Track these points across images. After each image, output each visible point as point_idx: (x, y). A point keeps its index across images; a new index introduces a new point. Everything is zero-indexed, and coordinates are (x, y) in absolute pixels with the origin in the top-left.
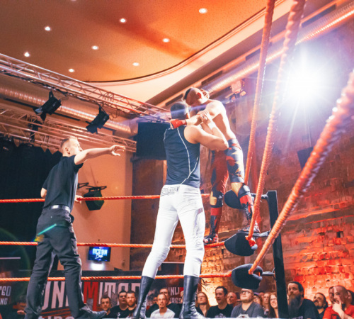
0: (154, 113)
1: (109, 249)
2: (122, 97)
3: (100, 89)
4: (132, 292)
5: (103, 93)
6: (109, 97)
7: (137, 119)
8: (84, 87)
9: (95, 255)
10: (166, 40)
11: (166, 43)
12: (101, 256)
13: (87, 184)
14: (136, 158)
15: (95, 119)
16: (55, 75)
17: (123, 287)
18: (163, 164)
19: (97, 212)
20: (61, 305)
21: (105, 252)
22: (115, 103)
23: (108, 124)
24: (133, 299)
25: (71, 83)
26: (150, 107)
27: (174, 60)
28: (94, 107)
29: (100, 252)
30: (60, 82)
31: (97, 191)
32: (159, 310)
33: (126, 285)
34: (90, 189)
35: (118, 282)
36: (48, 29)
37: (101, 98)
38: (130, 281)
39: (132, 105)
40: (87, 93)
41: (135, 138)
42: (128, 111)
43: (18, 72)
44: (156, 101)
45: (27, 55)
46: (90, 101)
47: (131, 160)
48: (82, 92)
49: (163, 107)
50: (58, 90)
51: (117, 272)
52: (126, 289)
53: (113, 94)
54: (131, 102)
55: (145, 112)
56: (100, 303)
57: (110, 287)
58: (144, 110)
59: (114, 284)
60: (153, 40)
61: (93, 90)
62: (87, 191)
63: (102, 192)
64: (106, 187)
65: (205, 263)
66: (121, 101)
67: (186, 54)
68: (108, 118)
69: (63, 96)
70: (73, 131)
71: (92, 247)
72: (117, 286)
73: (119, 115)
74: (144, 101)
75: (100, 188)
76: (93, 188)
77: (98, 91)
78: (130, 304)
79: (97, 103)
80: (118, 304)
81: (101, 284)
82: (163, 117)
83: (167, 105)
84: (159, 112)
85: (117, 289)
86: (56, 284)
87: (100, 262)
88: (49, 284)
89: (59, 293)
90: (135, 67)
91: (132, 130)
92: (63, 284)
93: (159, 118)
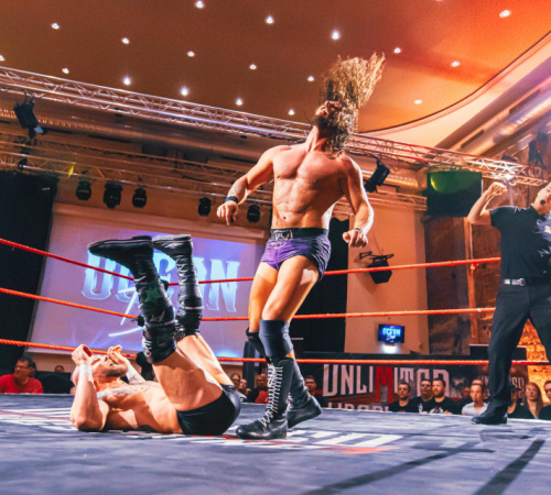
0: (446, 159)
1: (403, 329)
3: (376, 139)
4: (436, 379)
5: (380, 143)
6: (387, 147)
7: (425, 168)
8: (356, 140)
9: (386, 336)
10: (455, 64)
11: (456, 68)
12: (393, 337)
13: (370, 253)
14: (428, 217)
15: (373, 176)
17: (423, 375)
18: (463, 222)
19: (383, 285)
20: (351, 392)
21: (398, 332)
22: (395, 152)
23: (387, 179)
24: (439, 388)
26: (441, 152)
27: (469, 88)
28: (369, 161)
29: (392, 332)
31: (383, 260)
32: (473, 404)
33: (427, 372)
34: (374, 259)
35: (416, 367)
36: (311, 79)
37: (378, 149)
38: (431, 367)
39: (416, 153)
40: (361, 146)
41: (424, 193)
42: (414, 161)
43: (284, 133)
44: (448, 144)
45: (291, 113)
46: (365, 155)
47: (421, 220)
48: (354, 145)
49: (459, 150)
51: (413, 355)
52: (427, 376)
53: (393, 142)
54: (415, 149)
55: (434, 160)
56: (396, 391)
57: (407, 373)
58: (433, 157)
59: (411, 370)
60: (440, 68)
61: (367, 141)
62: (371, 262)
63: (389, 261)
64: (392, 255)
65: (532, 347)
66: (402, 150)
67: (484, 76)
68: (388, 172)
71: (381, 326)
72: (415, 372)
73: (402, 167)
74: (432, 146)
75: (386, 257)
76: (378, 257)
77: (373, 142)
78: (436, 393)
79: (373, 157)
80: (419, 394)
81: (396, 369)
82: (458, 163)
83: (463, 146)
84: (453, 157)
85: (415, 377)
86: (344, 367)
87: (392, 344)
88: (336, 368)
89: (347, 378)
90: (418, 105)
91: (419, 184)
92: (351, 368)
93: (453, 164)
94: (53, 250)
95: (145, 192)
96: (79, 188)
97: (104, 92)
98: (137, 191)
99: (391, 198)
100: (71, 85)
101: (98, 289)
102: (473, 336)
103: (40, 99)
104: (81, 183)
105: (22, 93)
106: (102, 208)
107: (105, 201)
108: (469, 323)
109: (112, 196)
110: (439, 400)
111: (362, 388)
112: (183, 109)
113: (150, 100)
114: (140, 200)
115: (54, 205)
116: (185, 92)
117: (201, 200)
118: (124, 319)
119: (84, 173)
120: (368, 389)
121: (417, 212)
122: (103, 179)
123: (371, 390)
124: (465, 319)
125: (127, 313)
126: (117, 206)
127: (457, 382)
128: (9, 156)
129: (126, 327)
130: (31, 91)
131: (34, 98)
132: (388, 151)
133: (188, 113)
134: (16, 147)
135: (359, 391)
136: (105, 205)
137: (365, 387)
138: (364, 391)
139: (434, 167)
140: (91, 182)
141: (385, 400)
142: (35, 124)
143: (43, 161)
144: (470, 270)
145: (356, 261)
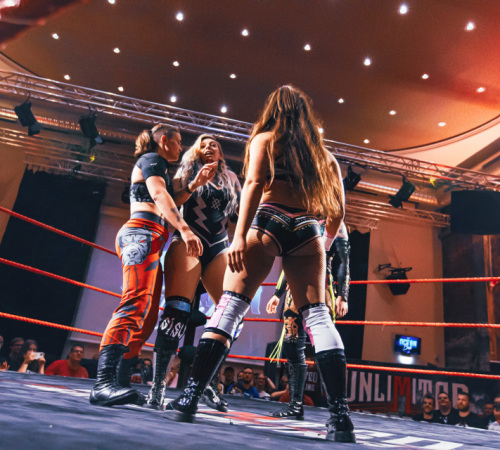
0: (470, 179)
1: (419, 341)
2: (429, 163)
3: (402, 158)
5: (407, 161)
6: (413, 166)
7: (446, 187)
8: (384, 158)
9: (402, 347)
10: (481, 90)
11: (481, 93)
12: (410, 348)
13: (389, 265)
15: (401, 190)
16: (353, 149)
17: (441, 388)
18: (482, 239)
19: (401, 298)
20: (369, 399)
21: (414, 343)
22: (421, 171)
23: (412, 197)
25: (369, 155)
26: (464, 172)
27: (492, 113)
28: (397, 180)
29: (409, 343)
30: (357, 155)
31: (401, 273)
33: (445, 385)
34: (393, 271)
35: (434, 378)
36: (341, 101)
37: (404, 167)
38: (450, 380)
39: (441, 172)
40: (389, 164)
41: (443, 210)
44: (469, 164)
46: (392, 172)
47: (439, 237)
48: (382, 163)
49: (481, 171)
50: (357, 164)
52: (446, 390)
53: (419, 161)
54: (440, 168)
55: (458, 179)
56: (414, 402)
57: (426, 385)
58: (456, 176)
59: (430, 382)
60: (466, 93)
61: (394, 159)
62: (390, 273)
63: (407, 273)
64: (411, 268)
66: (428, 169)
68: (413, 190)
69: (363, 169)
70: (371, 208)
71: (398, 337)
72: (434, 384)
74: (454, 165)
75: (405, 270)
76: (396, 270)
77: (400, 160)
78: (461, 407)
79: (400, 174)
81: (414, 380)
82: (482, 183)
83: (485, 167)
84: (477, 177)
85: (434, 389)
86: (362, 374)
87: (408, 355)
88: (354, 374)
89: (366, 385)
90: (441, 128)
91: (439, 202)
92: (370, 375)
93: (477, 184)
96: (125, 193)
97: (157, 107)
99: (411, 213)
100: (129, 102)
102: (492, 353)
103: (101, 113)
104: (126, 188)
105: (87, 108)
108: (488, 339)
110: (463, 415)
111: (380, 397)
112: (226, 125)
113: (197, 116)
115: (102, 207)
116: (224, 110)
120: (386, 397)
121: (434, 228)
123: (389, 399)
124: (483, 335)
127: (477, 398)
128: (66, 162)
130: (94, 106)
131: (96, 112)
132: (414, 170)
133: (230, 129)
134: (72, 154)
135: (377, 399)
137: (383, 396)
138: (382, 399)
139: (458, 186)
141: (402, 410)
142: (96, 135)
143: (95, 168)
144: (489, 287)
145: (375, 272)
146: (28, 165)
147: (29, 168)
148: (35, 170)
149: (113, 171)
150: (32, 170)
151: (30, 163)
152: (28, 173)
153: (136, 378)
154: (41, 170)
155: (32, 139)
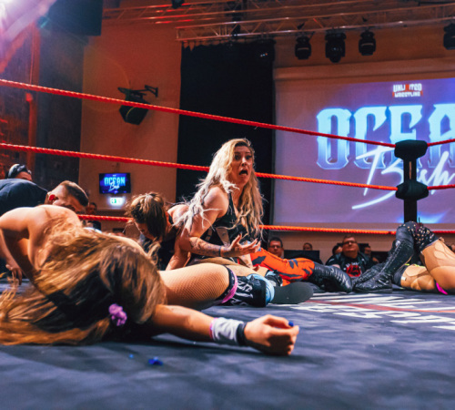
94: (281, 122)
95: (372, 34)
96: (297, 47)
98: (362, 35)
101: (334, 158)
104: (298, 40)
106: (326, 64)
107: (328, 55)
109: (335, 48)
114: (368, 45)
115: (274, 71)
117: (445, 29)
118: (366, 189)
119: (299, 27)
122: (323, 30)
125: (368, 183)
126: (343, 59)
128: (223, 26)
129: (370, 197)
134: (228, 15)
136: (328, 60)
140: (309, 36)
143: (255, 24)
146: (183, 43)
147: (186, 45)
148: (192, 47)
149: (279, 22)
150: (188, 48)
151: (185, 39)
152: (185, 51)
153: (355, 268)
154: (198, 44)
155: (179, 9)
